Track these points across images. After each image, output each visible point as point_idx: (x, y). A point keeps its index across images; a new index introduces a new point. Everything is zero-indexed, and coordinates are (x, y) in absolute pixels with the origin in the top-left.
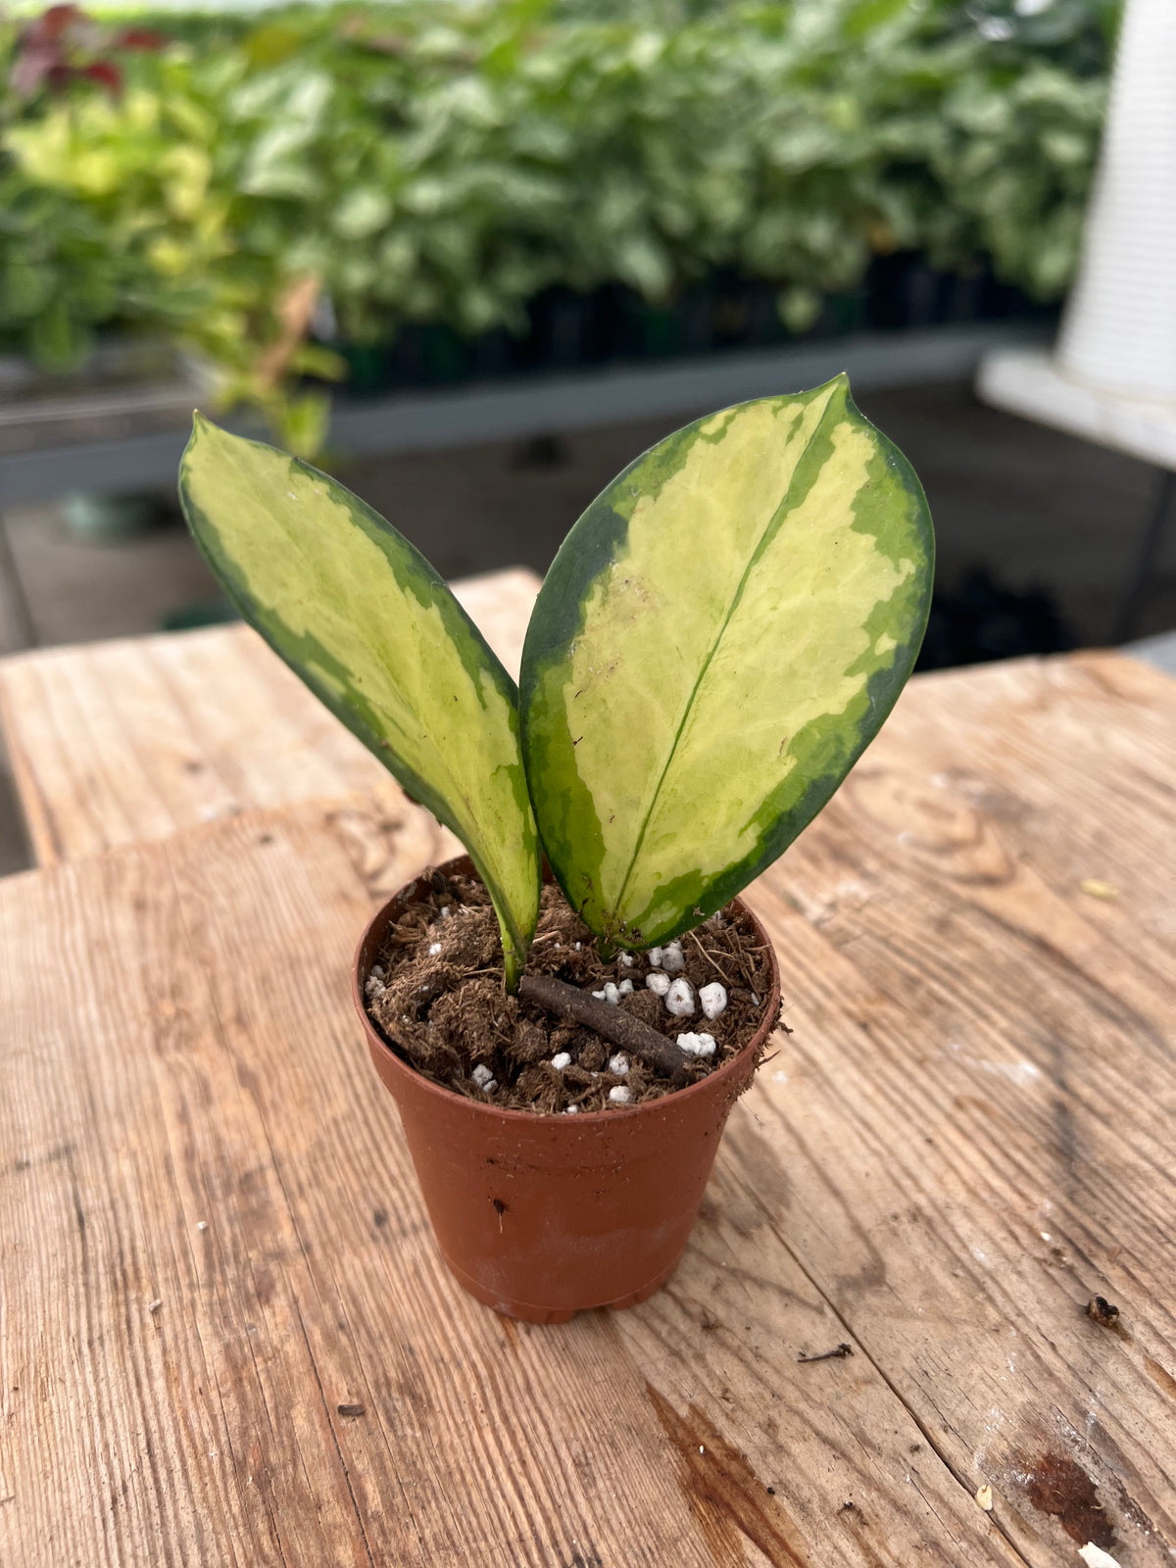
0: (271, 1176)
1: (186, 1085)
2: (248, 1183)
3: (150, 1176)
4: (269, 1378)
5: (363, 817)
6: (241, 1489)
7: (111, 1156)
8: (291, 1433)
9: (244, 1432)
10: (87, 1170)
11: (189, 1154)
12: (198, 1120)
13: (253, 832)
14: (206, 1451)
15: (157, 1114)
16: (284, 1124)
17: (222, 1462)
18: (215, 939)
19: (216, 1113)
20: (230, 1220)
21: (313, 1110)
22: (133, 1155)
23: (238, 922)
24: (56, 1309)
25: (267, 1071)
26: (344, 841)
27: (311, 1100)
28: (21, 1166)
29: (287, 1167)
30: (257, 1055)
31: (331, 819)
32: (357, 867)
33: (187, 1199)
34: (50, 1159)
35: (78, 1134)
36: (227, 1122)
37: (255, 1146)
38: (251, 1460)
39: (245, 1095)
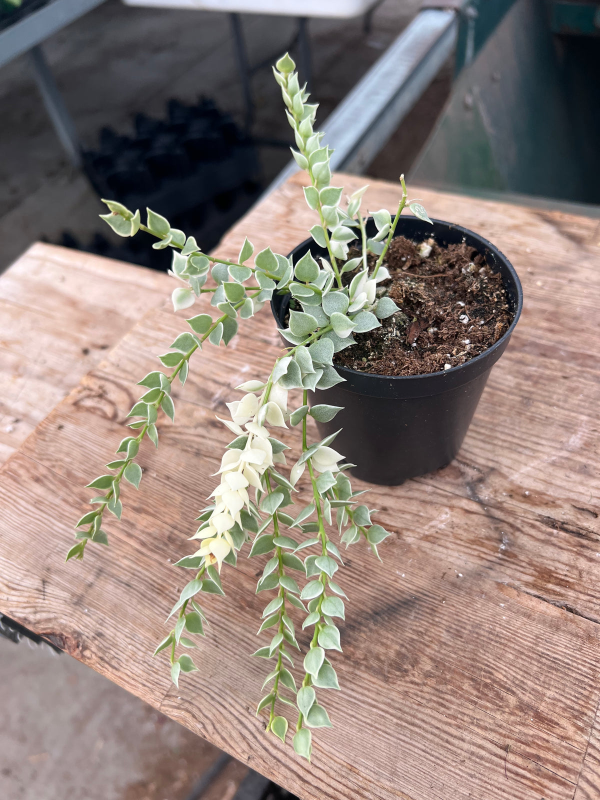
0: (176, 532)
1: (121, 526)
2: (171, 539)
3: (137, 559)
4: (229, 583)
5: (89, 397)
6: (247, 612)
7: (118, 563)
8: (248, 591)
9: (235, 599)
10: (115, 572)
11: (143, 544)
12: (136, 533)
13: (52, 428)
14: (228, 611)
15: (120, 540)
16: (166, 515)
17: (236, 610)
18: (80, 474)
19: (139, 527)
20: (176, 553)
21: (171, 505)
22: (125, 557)
23: (81, 463)
24: (147, 612)
25: (144, 504)
26: (91, 410)
27: (167, 503)
28: (90, 585)
29: (179, 526)
30: (135, 501)
31: (76, 404)
32: (104, 416)
33: (156, 557)
34: (98, 577)
35: (99, 564)
36: (146, 527)
37: (163, 528)
38: (243, 604)
39: (143, 515)
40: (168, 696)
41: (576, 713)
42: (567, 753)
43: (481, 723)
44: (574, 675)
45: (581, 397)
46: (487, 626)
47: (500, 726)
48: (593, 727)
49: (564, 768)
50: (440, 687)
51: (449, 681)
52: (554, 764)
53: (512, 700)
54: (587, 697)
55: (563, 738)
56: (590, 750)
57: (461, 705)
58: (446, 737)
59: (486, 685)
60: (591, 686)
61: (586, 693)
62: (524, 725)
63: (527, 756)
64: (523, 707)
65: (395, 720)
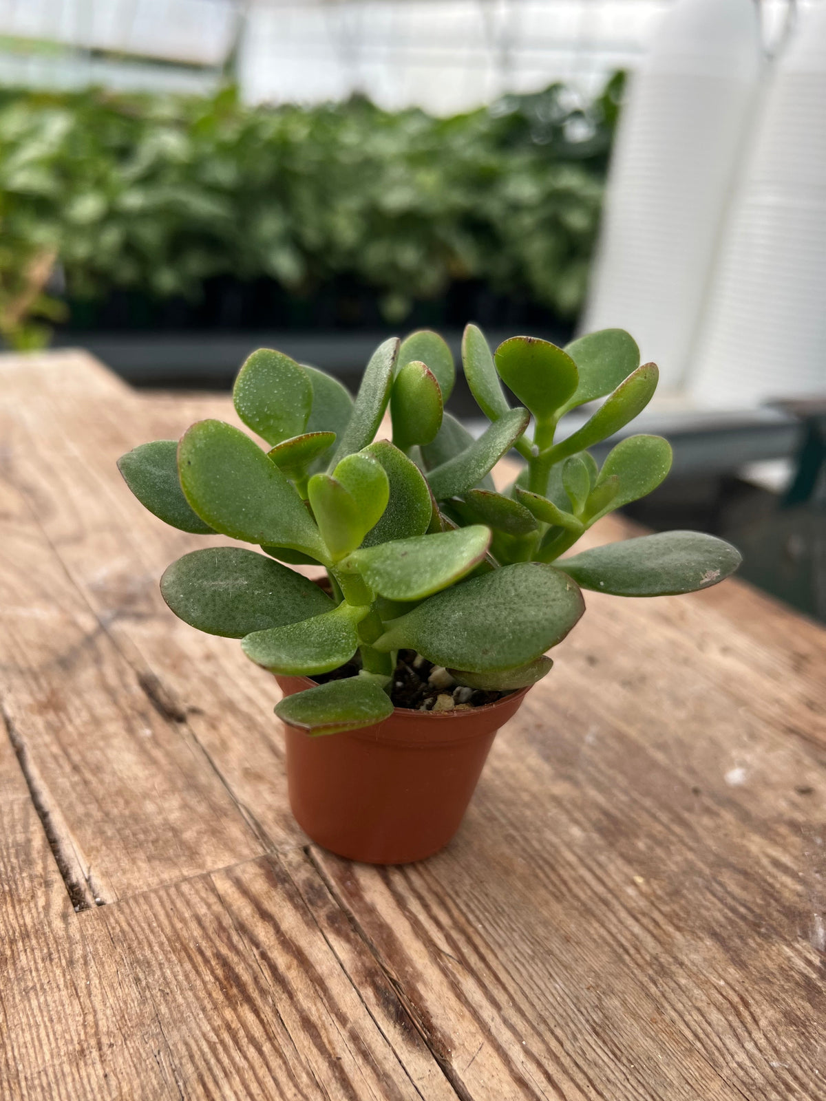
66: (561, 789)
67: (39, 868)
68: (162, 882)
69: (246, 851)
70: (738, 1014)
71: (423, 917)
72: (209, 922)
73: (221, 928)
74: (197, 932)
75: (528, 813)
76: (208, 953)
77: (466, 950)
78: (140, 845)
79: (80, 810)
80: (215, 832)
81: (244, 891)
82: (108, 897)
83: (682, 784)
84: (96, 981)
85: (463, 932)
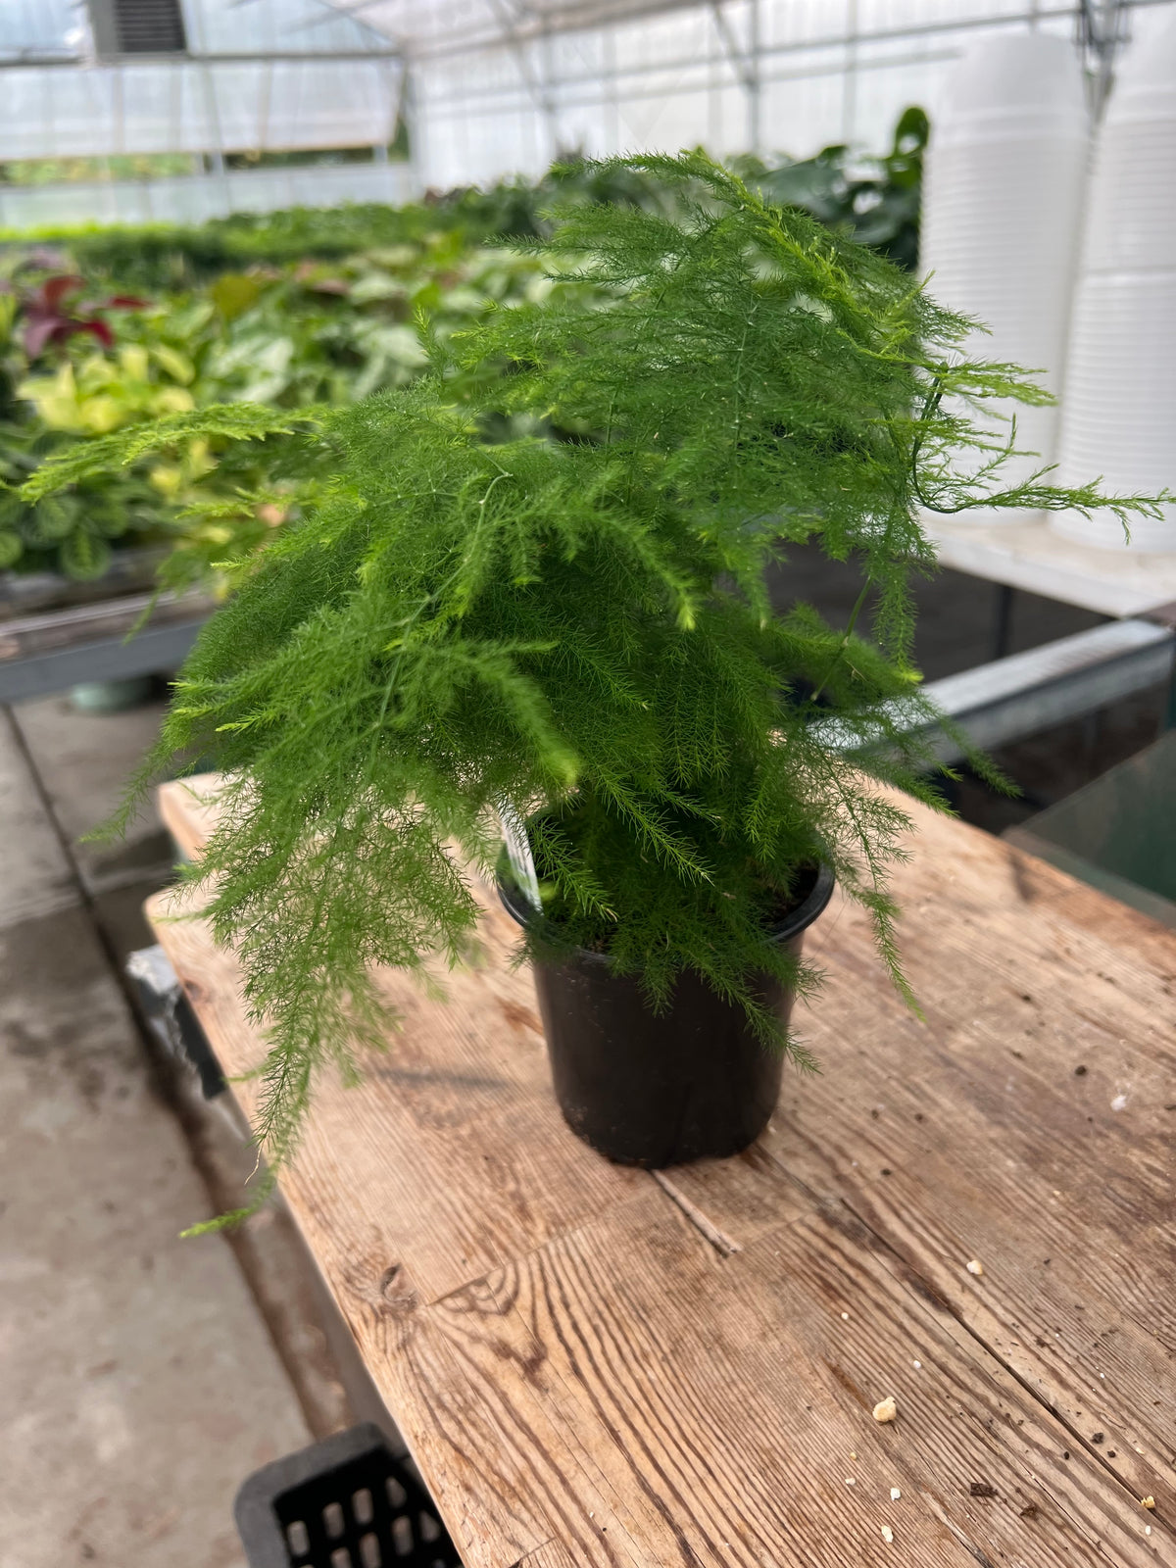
40: (241, 1059)
41: (557, 1221)
42: (519, 1242)
43: (469, 1189)
44: (586, 1196)
45: (846, 1012)
46: (545, 1130)
47: (482, 1198)
48: (562, 1237)
49: (506, 1251)
50: (462, 1152)
51: (472, 1149)
52: (501, 1245)
53: (511, 1186)
54: (580, 1217)
55: (527, 1231)
56: (542, 1252)
57: (464, 1169)
58: (429, 1182)
59: (500, 1168)
60: (592, 1211)
61: (582, 1212)
62: (504, 1206)
63: (481, 1227)
64: (516, 1196)
65: (401, 1154)
66: (995, 1133)
67: (689, 1235)
68: (765, 1233)
69: (806, 1207)
70: (1128, 1274)
71: (926, 1235)
72: (801, 1252)
73: (811, 1258)
74: (798, 1261)
75: (977, 1154)
76: (809, 1273)
77: (957, 1253)
78: (741, 1211)
79: (695, 1192)
80: (783, 1197)
81: (816, 1233)
82: (736, 1246)
83: (1080, 1115)
84: (753, 1296)
85: (952, 1241)
